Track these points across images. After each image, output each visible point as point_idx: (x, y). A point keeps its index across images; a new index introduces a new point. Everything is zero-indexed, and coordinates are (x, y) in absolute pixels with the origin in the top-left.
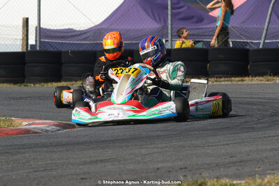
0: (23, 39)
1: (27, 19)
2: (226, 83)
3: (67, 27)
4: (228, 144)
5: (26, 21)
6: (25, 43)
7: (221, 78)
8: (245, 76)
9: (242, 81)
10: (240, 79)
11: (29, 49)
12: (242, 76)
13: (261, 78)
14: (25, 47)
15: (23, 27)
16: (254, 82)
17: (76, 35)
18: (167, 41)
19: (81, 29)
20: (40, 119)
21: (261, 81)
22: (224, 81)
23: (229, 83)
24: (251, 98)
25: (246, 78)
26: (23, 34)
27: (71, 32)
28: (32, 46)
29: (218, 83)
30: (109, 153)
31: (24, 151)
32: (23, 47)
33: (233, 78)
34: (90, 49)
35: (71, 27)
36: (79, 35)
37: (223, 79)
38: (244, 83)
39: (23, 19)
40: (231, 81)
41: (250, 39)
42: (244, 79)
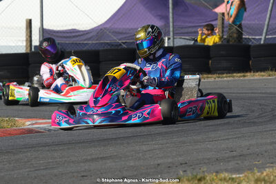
0: (27, 40)
1: (30, 20)
2: (228, 79)
3: (70, 28)
4: (228, 139)
5: (29, 23)
6: (29, 44)
7: (223, 74)
8: (247, 72)
9: (244, 76)
10: (242, 74)
11: (33, 50)
12: (243, 72)
13: (263, 73)
14: (29, 48)
15: (27, 28)
16: (256, 78)
17: (79, 36)
18: (169, 39)
19: (83, 29)
20: (43, 119)
21: (263, 76)
22: (226, 77)
23: (231, 78)
24: (252, 93)
25: (248, 74)
26: (27, 35)
27: (74, 32)
28: (35, 47)
29: (220, 79)
30: (111, 150)
31: (25, 150)
32: (27, 48)
33: (235, 74)
34: (93, 49)
35: (74, 28)
36: (82, 35)
37: (225, 75)
38: (246, 78)
39: (27, 20)
40: (233, 77)
41: (252, 35)
42: (246, 74)
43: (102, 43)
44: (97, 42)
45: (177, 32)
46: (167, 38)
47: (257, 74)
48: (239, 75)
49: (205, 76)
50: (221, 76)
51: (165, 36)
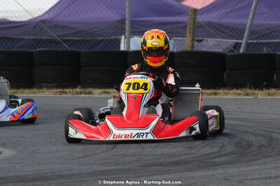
8: (219, 88)
9: (216, 94)
10: (213, 91)
12: (215, 88)
13: (239, 91)
21: (239, 94)
25: (221, 91)
38: (217, 97)
42: (218, 91)
43: (38, 39)
44: (34, 37)
45: (135, 30)
46: (123, 37)
47: (232, 92)
48: (209, 91)
51: (121, 35)
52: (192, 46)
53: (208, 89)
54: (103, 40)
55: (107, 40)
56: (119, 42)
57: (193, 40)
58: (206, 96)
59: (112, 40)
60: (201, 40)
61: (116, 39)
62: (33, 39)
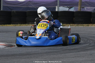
2: (81, 27)
7: (79, 24)
9: (88, 26)
10: (87, 25)
12: (88, 24)
16: (93, 27)
22: (80, 26)
29: (78, 27)
33: (84, 25)
37: (80, 25)
38: (89, 27)
40: (83, 26)
42: (89, 25)
43: (28, 7)
44: (27, 7)
45: (61, 4)
46: (57, 7)
48: (86, 25)
49: (71, 25)
50: (78, 25)
51: (56, 6)
52: (80, 9)
53: (86, 24)
54: (50, 7)
55: (51, 7)
56: (55, 8)
57: (80, 8)
58: (85, 27)
59: (53, 7)
60: (84, 8)
61: (54, 7)
62: (26, 7)
